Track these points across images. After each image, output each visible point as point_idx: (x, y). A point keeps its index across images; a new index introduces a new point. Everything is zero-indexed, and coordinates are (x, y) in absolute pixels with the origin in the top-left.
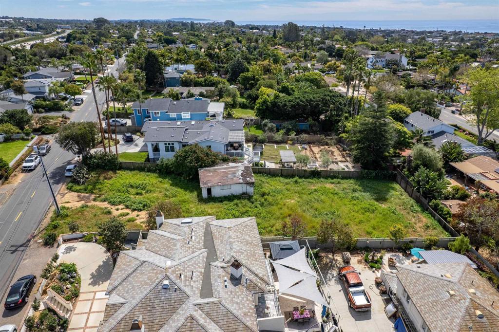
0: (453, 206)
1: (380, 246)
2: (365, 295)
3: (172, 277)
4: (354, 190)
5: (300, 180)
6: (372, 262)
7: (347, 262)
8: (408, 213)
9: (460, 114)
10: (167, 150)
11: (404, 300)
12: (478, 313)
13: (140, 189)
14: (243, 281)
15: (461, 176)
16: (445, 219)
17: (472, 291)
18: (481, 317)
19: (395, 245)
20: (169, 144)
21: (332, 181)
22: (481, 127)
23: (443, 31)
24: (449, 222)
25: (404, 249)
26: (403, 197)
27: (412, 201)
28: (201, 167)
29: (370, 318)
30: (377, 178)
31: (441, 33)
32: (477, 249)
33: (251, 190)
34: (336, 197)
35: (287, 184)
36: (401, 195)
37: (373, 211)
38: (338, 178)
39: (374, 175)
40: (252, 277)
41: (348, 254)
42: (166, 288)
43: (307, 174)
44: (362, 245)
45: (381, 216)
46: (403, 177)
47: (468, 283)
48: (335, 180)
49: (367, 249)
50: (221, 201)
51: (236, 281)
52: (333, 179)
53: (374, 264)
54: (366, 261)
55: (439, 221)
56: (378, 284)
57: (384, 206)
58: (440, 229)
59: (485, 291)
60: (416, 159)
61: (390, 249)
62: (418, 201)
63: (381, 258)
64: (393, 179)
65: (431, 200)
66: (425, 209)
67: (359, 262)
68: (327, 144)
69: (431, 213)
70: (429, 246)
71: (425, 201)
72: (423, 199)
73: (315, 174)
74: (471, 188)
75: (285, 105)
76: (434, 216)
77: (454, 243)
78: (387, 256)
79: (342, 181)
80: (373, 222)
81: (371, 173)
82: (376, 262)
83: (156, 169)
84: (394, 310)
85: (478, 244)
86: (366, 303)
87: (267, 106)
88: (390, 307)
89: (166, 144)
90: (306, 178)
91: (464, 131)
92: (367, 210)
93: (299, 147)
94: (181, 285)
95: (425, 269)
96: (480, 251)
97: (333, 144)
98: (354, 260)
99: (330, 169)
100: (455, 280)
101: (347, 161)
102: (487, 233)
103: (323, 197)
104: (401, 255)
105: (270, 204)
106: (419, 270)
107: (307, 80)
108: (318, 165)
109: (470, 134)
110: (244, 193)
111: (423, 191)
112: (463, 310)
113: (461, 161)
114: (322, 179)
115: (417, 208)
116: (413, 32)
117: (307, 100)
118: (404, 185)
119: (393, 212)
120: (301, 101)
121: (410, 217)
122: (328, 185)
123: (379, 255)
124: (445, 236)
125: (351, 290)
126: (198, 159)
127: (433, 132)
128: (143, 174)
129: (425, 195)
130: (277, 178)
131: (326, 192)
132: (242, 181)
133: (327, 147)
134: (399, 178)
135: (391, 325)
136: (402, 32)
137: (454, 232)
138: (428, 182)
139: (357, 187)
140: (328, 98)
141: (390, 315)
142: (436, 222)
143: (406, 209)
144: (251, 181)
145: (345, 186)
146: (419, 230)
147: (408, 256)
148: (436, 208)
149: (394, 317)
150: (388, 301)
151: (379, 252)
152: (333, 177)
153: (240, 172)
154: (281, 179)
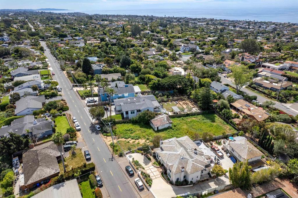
0: (236, 121)
1: (219, 138)
2: (221, 152)
3: (182, 155)
4: (203, 119)
5: (184, 118)
6: (218, 143)
7: (212, 144)
8: (223, 125)
9: (227, 78)
10: (132, 113)
11: (232, 152)
12: (250, 150)
13: (131, 131)
14: (198, 153)
15: (235, 109)
16: (235, 126)
17: (248, 145)
18: (251, 151)
19: (223, 137)
20: (133, 111)
21: (194, 117)
22: (237, 86)
23: (205, 18)
24: (236, 127)
25: (226, 137)
26: (220, 120)
27: (223, 121)
28: (151, 119)
29: (224, 158)
30: (209, 113)
31: (204, 20)
32: (245, 134)
33: (171, 125)
34: (198, 123)
35: (180, 120)
36: (219, 119)
37: (212, 126)
38: (196, 115)
39: (207, 112)
40: (199, 152)
41: (212, 142)
42: (182, 158)
43: (185, 115)
44: (214, 139)
45: (215, 128)
46: (217, 112)
47: (247, 144)
48: (195, 116)
49: (215, 139)
50: (163, 131)
51: (196, 153)
52: (194, 116)
53: (219, 144)
54: (217, 143)
55: (233, 127)
56: (223, 149)
57: (215, 124)
58: (234, 129)
59: (250, 145)
60: (222, 105)
61: (222, 138)
62: (225, 120)
63: (221, 141)
64: (214, 113)
65: (229, 120)
66: (228, 123)
67: (215, 144)
68: (184, 100)
69: (230, 124)
70: (233, 136)
71: (227, 120)
72: (226, 120)
73: (188, 115)
74: (239, 112)
75: (164, 85)
76: (231, 125)
77: (240, 133)
78: (222, 141)
79: (198, 116)
80: (214, 130)
81: (206, 112)
82: (220, 143)
83: (130, 122)
84: (230, 155)
85: (245, 132)
86: (222, 155)
87: (156, 85)
88: (228, 154)
89: (131, 111)
90: (185, 117)
91: (231, 87)
92: (210, 126)
93: (174, 103)
94: (185, 157)
95: (236, 142)
96: (246, 134)
97: (187, 100)
98: (214, 143)
99: (192, 112)
100: (244, 144)
101: (195, 107)
102: (247, 129)
103: (195, 124)
104: (226, 139)
105: (179, 129)
106: (235, 143)
107: (161, 66)
108: (186, 111)
109: (233, 88)
110: (169, 127)
111: (226, 117)
112: (247, 150)
113: (234, 102)
114: (191, 117)
115: (225, 123)
116: (191, 19)
117: (173, 82)
118: (218, 115)
119: (219, 126)
120: (171, 83)
121: (224, 126)
122: (193, 118)
123: (220, 141)
124: (236, 132)
125: (217, 152)
126: (150, 116)
127: (222, 90)
128: (126, 124)
129: (227, 118)
130: (175, 118)
131: (194, 121)
132: (168, 123)
133: (185, 101)
134: (216, 112)
135: (230, 159)
136: (185, 19)
137: (238, 130)
138: (227, 114)
139: (204, 118)
140: (180, 80)
141: (229, 156)
142: (232, 127)
143: (222, 124)
144: (171, 122)
145: (199, 118)
146: (228, 131)
147: (228, 140)
148: (231, 122)
149: (230, 157)
150: (227, 153)
151: (220, 140)
152: (194, 115)
153: (166, 119)
154: (177, 119)
